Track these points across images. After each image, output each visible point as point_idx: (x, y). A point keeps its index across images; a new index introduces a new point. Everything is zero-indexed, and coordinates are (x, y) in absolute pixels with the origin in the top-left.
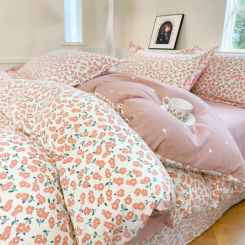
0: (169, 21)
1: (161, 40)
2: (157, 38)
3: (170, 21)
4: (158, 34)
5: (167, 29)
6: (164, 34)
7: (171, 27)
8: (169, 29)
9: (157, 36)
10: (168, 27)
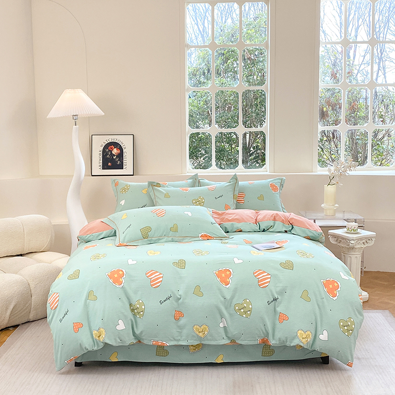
0: (115, 141)
1: (109, 164)
2: (101, 162)
3: (117, 142)
4: (101, 157)
5: (115, 151)
6: (113, 157)
7: (121, 149)
8: (119, 152)
9: (101, 160)
10: (115, 149)
